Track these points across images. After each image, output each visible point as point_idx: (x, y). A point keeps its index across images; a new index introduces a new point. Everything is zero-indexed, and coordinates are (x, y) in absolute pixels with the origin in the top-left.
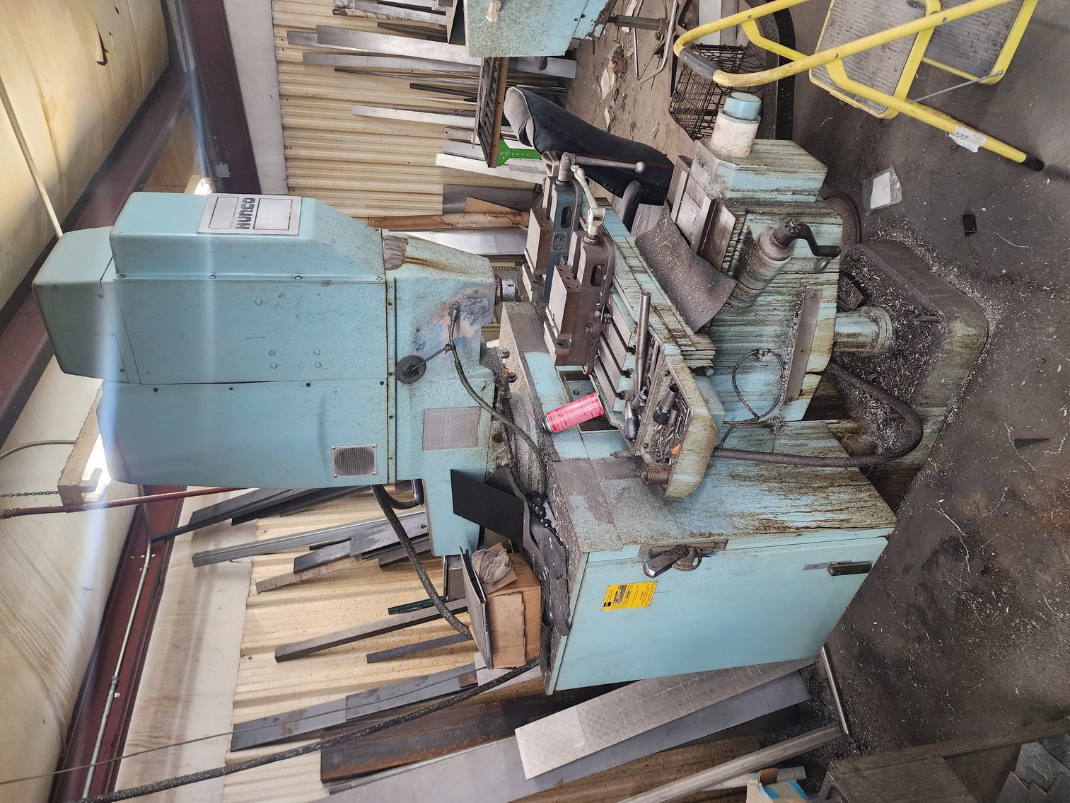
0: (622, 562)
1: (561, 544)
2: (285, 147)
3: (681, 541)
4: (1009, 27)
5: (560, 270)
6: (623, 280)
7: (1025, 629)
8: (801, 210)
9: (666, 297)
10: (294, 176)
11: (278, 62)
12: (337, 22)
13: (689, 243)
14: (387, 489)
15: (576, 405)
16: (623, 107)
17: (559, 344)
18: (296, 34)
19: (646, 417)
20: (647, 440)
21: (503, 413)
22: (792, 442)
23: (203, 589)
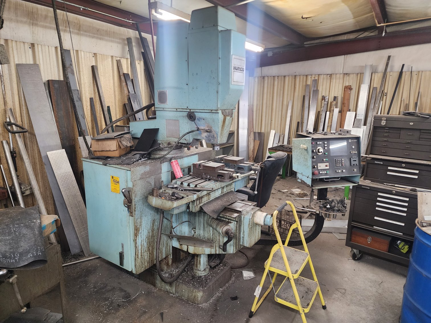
0: (127, 182)
1: (133, 163)
2: (278, 76)
3: (133, 201)
4: (290, 302)
5: (223, 165)
6: (218, 185)
7: (99, 317)
8: (237, 239)
9: (213, 198)
10: (268, 79)
11: (307, 76)
12: (320, 97)
13: (229, 205)
14: (153, 107)
15: (180, 170)
16: (287, 196)
17: (200, 165)
18: (316, 82)
19: (174, 190)
20: (167, 191)
21: (177, 146)
22: (165, 242)
23: (118, 41)
